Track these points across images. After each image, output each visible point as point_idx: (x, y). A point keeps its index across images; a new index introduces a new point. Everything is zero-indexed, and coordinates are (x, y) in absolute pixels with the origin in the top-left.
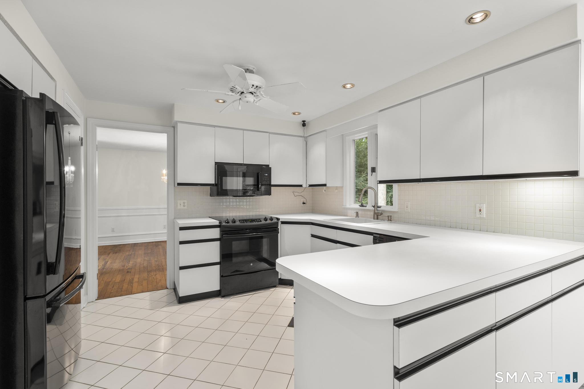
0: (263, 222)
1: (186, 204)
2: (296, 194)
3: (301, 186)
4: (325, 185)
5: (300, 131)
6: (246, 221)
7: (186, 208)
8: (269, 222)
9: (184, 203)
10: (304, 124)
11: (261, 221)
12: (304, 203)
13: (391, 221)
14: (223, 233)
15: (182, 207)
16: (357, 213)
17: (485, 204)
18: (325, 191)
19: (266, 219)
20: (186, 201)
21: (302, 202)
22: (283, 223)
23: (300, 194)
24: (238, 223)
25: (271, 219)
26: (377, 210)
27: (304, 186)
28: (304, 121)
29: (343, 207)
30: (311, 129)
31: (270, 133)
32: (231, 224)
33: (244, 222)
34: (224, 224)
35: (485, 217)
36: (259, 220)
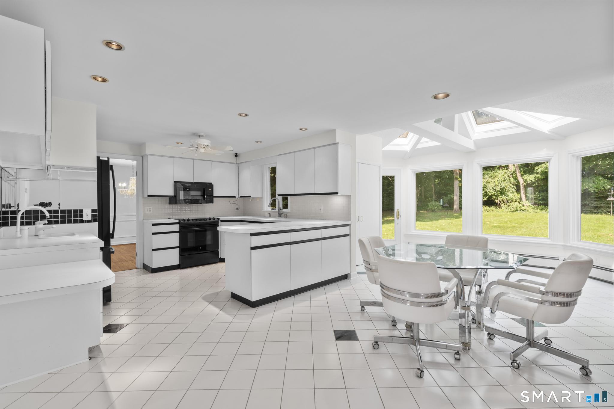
0: (208, 221)
1: (151, 210)
2: (231, 202)
3: (235, 197)
4: (250, 196)
5: (234, 159)
6: (197, 220)
7: (151, 212)
8: (212, 220)
9: (150, 209)
10: (236, 155)
11: (207, 220)
12: (237, 209)
13: (286, 217)
14: (181, 227)
15: (148, 212)
16: (270, 214)
17: (322, 207)
18: (251, 200)
19: (210, 219)
20: (151, 208)
21: (236, 208)
22: (222, 221)
23: (234, 203)
24: (191, 221)
25: (214, 219)
26: (280, 211)
27: (237, 197)
28: (236, 154)
29: (263, 211)
30: (241, 159)
31: (212, 161)
32: (186, 221)
33: (195, 221)
34: (182, 222)
36: (206, 219)
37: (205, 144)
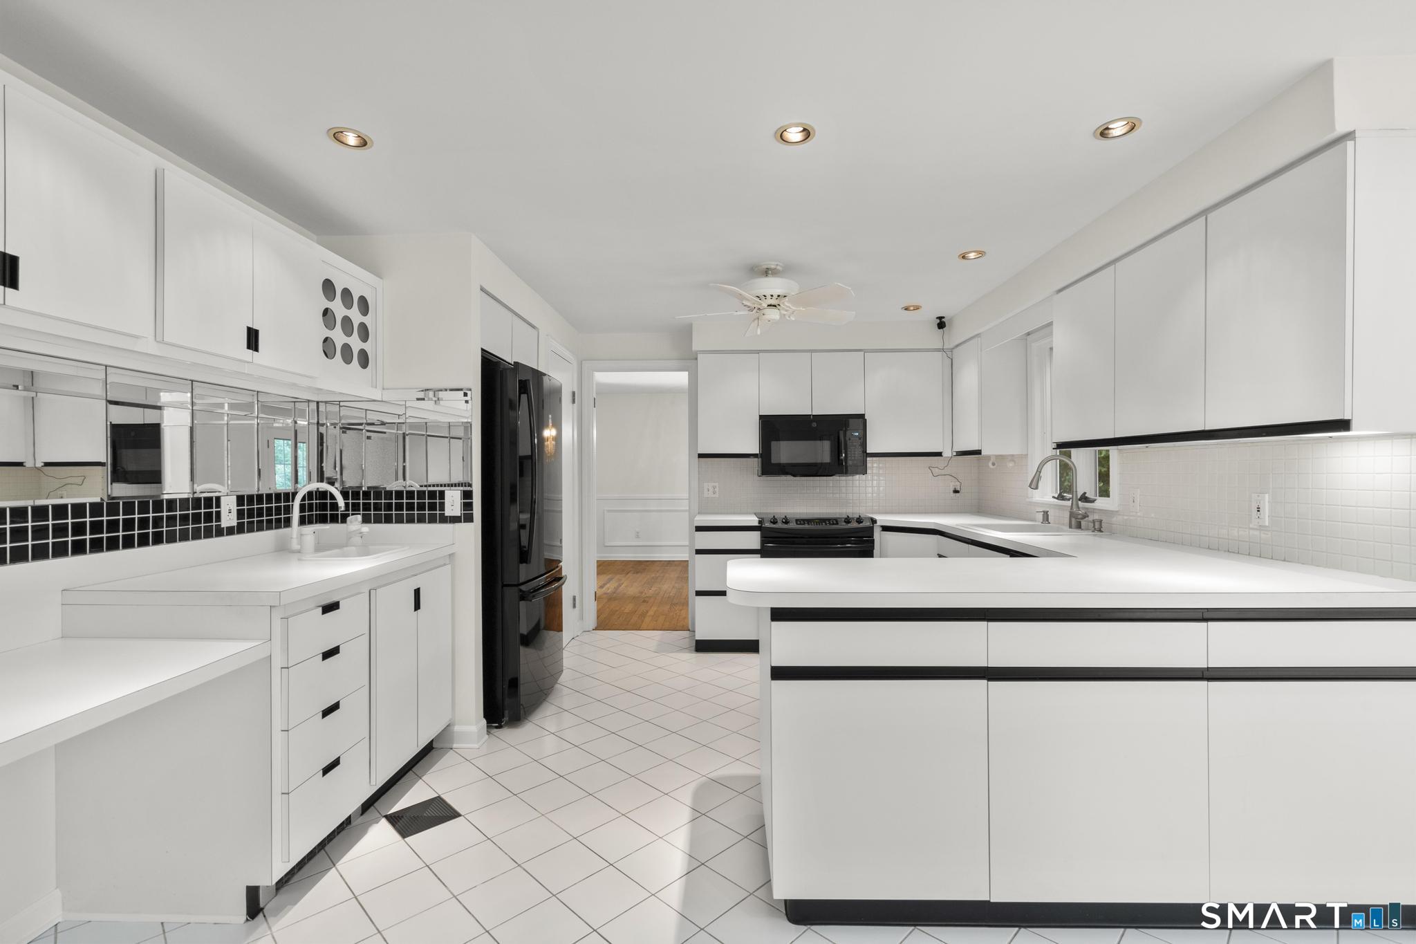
0: (843, 526)
1: (717, 490)
2: (936, 471)
3: (939, 454)
4: (978, 452)
5: (934, 338)
6: (809, 521)
7: (717, 495)
8: (854, 525)
9: (714, 487)
10: (941, 325)
11: (837, 524)
12: (956, 491)
13: (1100, 531)
14: (764, 539)
15: (711, 495)
16: (1046, 514)
17: (1267, 496)
18: (993, 464)
19: (848, 520)
20: (717, 484)
21: (952, 489)
22: (886, 529)
23: (943, 472)
24: (792, 525)
25: (859, 520)
26: (1078, 507)
27: (947, 453)
28: (940, 318)
29: (1028, 500)
30: (957, 333)
31: (865, 351)
32: (780, 525)
33: (804, 524)
34: (767, 525)
35: (1267, 524)
36: (835, 521)
37: (776, 292)
